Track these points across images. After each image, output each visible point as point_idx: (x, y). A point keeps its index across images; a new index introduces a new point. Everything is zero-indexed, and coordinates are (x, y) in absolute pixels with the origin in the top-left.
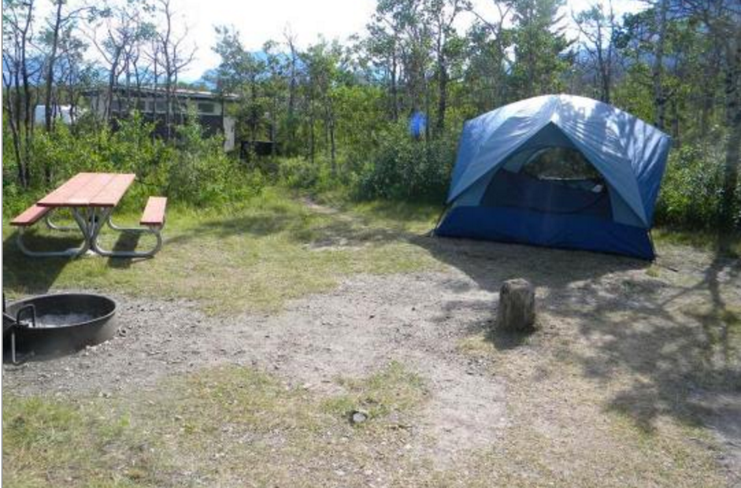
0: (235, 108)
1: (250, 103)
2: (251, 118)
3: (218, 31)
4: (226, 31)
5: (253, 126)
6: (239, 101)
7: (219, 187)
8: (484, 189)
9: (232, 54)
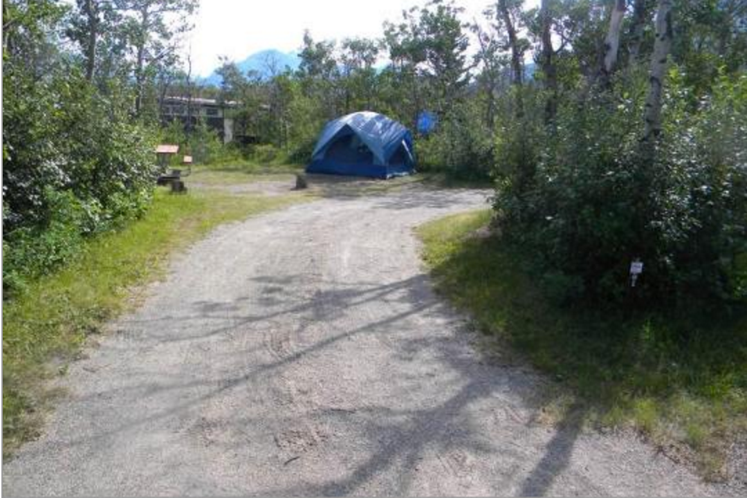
0: (232, 112)
1: (242, 110)
2: (242, 120)
3: (220, 58)
4: (226, 58)
5: (243, 125)
6: (235, 107)
7: (216, 155)
8: (325, 151)
9: (230, 75)
